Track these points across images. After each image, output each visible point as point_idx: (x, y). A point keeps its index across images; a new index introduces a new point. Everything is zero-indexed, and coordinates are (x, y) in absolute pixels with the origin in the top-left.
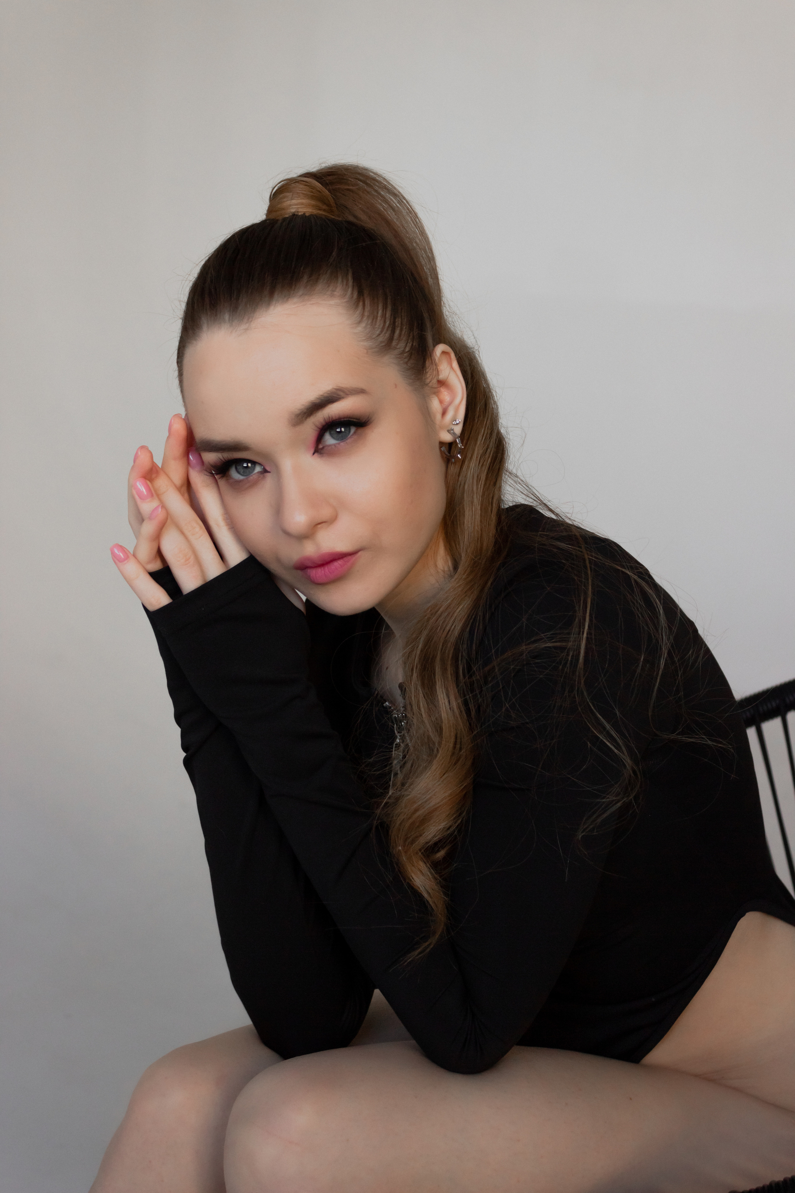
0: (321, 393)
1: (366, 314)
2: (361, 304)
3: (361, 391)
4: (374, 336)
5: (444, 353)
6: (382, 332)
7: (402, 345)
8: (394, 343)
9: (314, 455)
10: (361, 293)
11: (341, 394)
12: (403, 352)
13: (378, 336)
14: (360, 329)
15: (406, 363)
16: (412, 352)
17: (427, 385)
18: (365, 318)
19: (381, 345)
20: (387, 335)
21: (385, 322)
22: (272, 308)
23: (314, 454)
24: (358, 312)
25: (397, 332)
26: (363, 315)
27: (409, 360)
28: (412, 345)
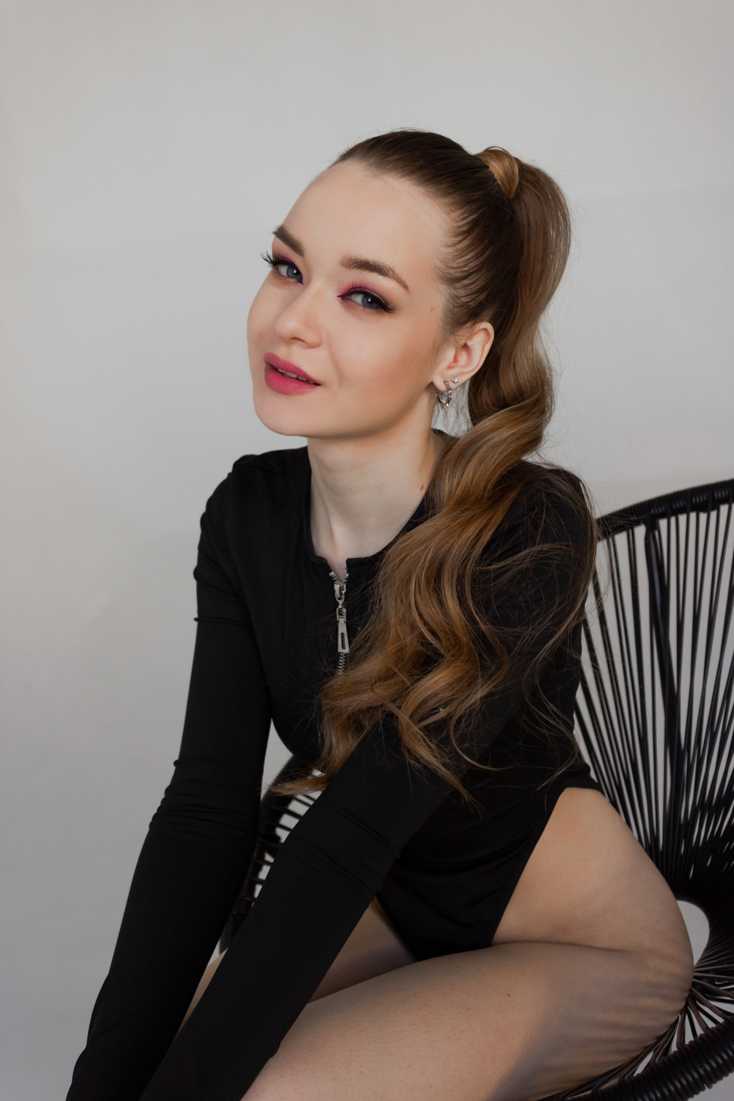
0: (379, 261)
1: (459, 247)
2: (461, 238)
3: (405, 287)
4: (448, 265)
5: (485, 330)
6: (456, 268)
7: (462, 292)
8: (458, 285)
9: (339, 298)
10: (467, 233)
11: (391, 273)
12: (458, 297)
13: (450, 267)
14: (445, 250)
15: (454, 307)
16: (464, 305)
17: (454, 335)
18: (454, 248)
19: (447, 275)
20: (458, 275)
21: (465, 266)
22: (403, 180)
23: (339, 296)
24: (453, 239)
25: (466, 282)
26: (455, 244)
27: (458, 307)
28: (470, 302)
